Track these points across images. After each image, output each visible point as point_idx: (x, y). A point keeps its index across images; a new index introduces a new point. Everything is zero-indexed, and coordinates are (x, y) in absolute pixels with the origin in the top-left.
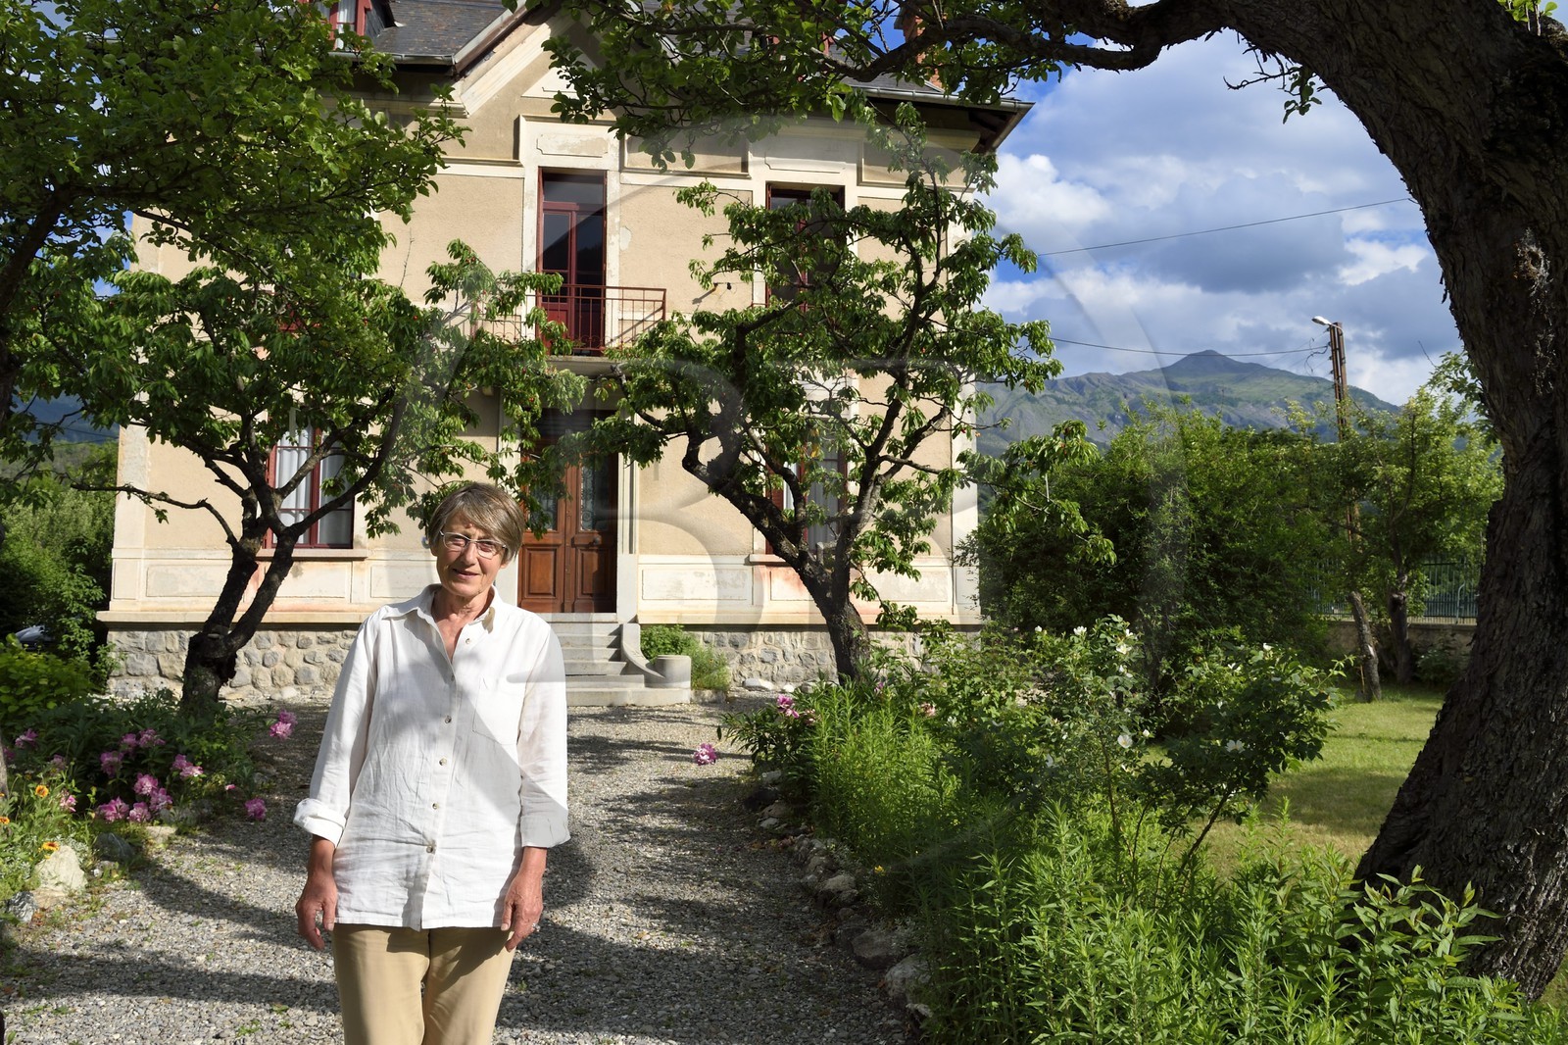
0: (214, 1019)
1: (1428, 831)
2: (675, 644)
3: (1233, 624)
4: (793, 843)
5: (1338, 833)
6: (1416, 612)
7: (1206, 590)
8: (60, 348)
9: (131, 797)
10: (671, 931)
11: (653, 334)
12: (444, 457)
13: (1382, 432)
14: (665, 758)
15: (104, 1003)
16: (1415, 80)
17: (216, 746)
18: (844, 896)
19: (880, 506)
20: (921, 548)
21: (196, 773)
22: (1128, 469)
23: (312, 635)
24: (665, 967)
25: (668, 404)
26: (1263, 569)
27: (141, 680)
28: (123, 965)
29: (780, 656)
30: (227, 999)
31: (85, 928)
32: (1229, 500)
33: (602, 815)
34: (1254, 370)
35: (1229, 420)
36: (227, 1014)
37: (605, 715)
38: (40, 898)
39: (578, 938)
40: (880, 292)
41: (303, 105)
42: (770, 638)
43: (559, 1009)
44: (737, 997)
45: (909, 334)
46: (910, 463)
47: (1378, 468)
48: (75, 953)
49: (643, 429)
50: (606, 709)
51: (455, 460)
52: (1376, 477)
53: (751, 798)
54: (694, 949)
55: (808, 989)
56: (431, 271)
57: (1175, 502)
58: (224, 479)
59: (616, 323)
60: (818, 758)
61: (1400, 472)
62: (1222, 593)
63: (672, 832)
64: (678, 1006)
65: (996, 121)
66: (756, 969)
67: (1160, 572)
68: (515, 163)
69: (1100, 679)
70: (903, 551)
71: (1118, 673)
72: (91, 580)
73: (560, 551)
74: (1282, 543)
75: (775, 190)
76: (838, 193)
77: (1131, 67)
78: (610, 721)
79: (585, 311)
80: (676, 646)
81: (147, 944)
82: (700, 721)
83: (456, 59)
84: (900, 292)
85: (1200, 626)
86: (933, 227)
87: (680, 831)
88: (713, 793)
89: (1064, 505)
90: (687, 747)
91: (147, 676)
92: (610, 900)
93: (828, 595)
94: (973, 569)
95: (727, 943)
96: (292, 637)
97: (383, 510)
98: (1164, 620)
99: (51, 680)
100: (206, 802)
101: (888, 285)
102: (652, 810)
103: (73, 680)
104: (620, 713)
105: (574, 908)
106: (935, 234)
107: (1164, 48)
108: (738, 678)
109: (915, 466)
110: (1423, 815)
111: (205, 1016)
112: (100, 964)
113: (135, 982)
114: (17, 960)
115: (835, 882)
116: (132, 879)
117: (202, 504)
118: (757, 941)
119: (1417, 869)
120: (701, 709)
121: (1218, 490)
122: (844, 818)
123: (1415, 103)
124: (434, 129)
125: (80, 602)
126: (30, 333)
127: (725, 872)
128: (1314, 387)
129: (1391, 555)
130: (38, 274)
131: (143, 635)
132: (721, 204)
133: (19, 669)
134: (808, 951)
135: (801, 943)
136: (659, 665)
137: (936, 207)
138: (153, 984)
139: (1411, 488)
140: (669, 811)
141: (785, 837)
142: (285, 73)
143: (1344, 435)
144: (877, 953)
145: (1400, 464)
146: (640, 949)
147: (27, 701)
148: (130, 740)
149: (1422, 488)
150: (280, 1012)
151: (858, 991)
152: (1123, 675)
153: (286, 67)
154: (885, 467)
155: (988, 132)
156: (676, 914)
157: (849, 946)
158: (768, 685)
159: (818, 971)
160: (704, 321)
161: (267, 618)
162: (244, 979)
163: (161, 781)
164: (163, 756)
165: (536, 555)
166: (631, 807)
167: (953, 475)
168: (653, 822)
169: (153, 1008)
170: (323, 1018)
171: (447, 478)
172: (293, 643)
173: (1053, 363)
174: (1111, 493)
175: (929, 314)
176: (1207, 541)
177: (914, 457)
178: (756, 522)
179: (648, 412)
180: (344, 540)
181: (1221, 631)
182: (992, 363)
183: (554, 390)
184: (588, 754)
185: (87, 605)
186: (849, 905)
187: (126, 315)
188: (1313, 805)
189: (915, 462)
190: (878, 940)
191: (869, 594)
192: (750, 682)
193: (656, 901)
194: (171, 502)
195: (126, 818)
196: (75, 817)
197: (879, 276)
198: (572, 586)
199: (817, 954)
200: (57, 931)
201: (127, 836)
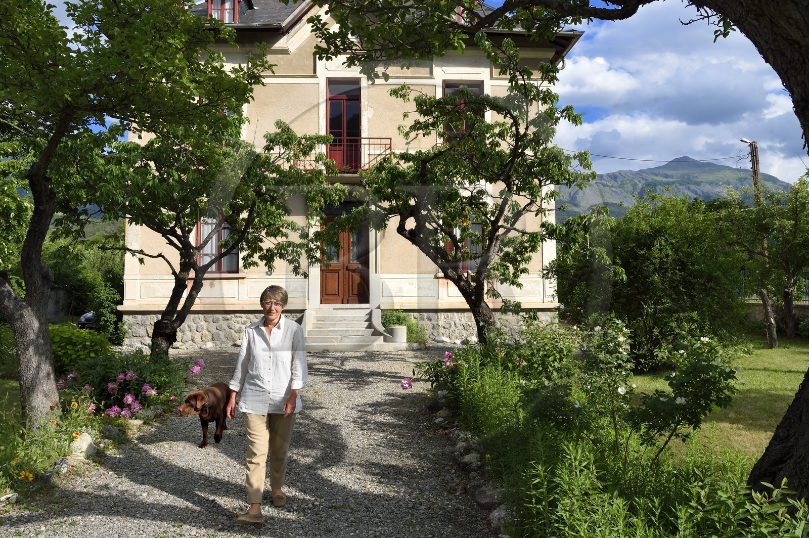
0: (145, 530)
1: (793, 455)
2: (399, 319)
3: (693, 310)
4: (450, 432)
5: (749, 430)
6: (799, 298)
7: (678, 293)
8: (87, 182)
9: (122, 405)
10: (381, 483)
11: (380, 164)
12: (278, 228)
13: (778, 202)
14: (391, 381)
15: (94, 519)
16: (782, 23)
17: (163, 379)
18: (473, 466)
19: (501, 250)
20: (524, 271)
21: (154, 392)
22: (635, 227)
23: (220, 316)
24: (376, 504)
25: (389, 200)
26: (710, 280)
27: (139, 339)
28: (107, 497)
29: (453, 325)
30: (154, 519)
31: (92, 476)
32: (693, 241)
33: (355, 414)
34: (710, 167)
35: (696, 193)
36: (153, 527)
37: (363, 357)
38: (70, 460)
39: (333, 486)
40: (497, 139)
41: (177, 61)
42: (448, 315)
43: (319, 528)
44: (412, 524)
45: (512, 161)
46: (515, 229)
47: (777, 222)
48: (85, 490)
49: (376, 213)
50: (364, 354)
51: (284, 230)
52: (775, 227)
53: (431, 405)
54: (392, 494)
55: (449, 520)
56: (266, 136)
57: (661, 245)
58: (171, 243)
59: (366, 156)
60: (462, 389)
61: (788, 223)
62: (686, 294)
63: (389, 424)
64: (380, 528)
65: (564, 42)
66: (423, 507)
67: (652, 283)
68: (314, 76)
69: (608, 356)
70: (515, 273)
71: (619, 352)
72: (114, 291)
73: (341, 273)
74: (721, 266)
75: (447, 85)
76: (480, 84)
77: (621, 18)
78: (365, 360)
79: (351, 150)
80: (400, 321)
81: (120, 486)
82: (411, 360)
83: (284, 25)
84: (508, 139)
85: (676, 312)
86: (524, 104)
87: (393, 424)
88: (413, 402)
89: (598, 250)
90: (402, 375)
91: (142, 337)
92: (353, 464)
93: (473, 298)
94: (552, 280)
95: (410, 490)
96: (210, 317)
97: (250, 256)
98: (655, 308)
99: (92, 342)
100: (159, 407)
101: (501, 135)
102: (380, 411)
103: (102, 342)
104: (371, 356)
105: (334, 469)
106: (525, 107)
107: (640, 6)
108: (431, 336)
109: (517, 230)
110: (790, 444)
111: (142, 528)
112: (96, 497)
113: (111, 508)
114: (57, 495)
115: (467, 458)
116: (118, 449)
117: (160, 255)
118: (426, 490)
119: (785, 480)
120: (411, 353)
121: (686, 237)
122: (475, 421)
123: (783, 37)
124: (258, 66)
125: (110, 301)
126: (72, 175)
127: (414, 448)
128: (742, 175)
129: (784, 268)
130: (71, 146)
131: (140, 317)
132: (412, 95)
133: (77, 337)
134: (451, 497)
135: (449, 492)
136: (391, 332)
137: (526, 93)
138: (120, 509)
139: (795, 232)
140: (389, 412)
141: (446, 428)
142: (170, 45)
143: (758, 204)
144: (487, 500)
145: (789, 219)
146: (364, 494)
147: (81, 353)
148: (121, 376)
149: (802, 231)
150: (178, 527)
151: (476, 522)
152: (621, 353)
153: (171, 41)
154: (501, 231)
155: (560, 48)
156: (386, 473)
157: (473, 495)
158: (447, 340)
159: (456, 509)
160: (405, 157)
161: (193, 308)
162: (164, 507)
163: (136, 397)
164: (138, 385)
165: (329, 275)
166: (370, 409)
167: (537, 235)
168: (380, 418)
169: (117, 523)
170: (199, 531)
171: (281, 239)
172: (211, 320)
173: (592, 173)
174: (626, 240)
175: (523, 150)
176: (679, 265)
177: (518, 225)
178: (435, 260)
179: (379, 204)
180: (234, 269)
181: (686, 314)
182: (558, 175)
183: (330, 196)
184: (352, 379)
185: (112, 303)
186: (476, 471)
187: (116, 165)
188: (736, 412)
189: (517, 228)
190: (489, 493)
191: (495, 295)
192: (438, 338)
193: (376, 465)
194: (145, 254)
195: (119, 416)
196: (95, 415)
197: (497, 130)
198: (347, 290)
199: (457, 499)
200: (78, 478)
201: (119, 425)
